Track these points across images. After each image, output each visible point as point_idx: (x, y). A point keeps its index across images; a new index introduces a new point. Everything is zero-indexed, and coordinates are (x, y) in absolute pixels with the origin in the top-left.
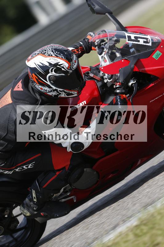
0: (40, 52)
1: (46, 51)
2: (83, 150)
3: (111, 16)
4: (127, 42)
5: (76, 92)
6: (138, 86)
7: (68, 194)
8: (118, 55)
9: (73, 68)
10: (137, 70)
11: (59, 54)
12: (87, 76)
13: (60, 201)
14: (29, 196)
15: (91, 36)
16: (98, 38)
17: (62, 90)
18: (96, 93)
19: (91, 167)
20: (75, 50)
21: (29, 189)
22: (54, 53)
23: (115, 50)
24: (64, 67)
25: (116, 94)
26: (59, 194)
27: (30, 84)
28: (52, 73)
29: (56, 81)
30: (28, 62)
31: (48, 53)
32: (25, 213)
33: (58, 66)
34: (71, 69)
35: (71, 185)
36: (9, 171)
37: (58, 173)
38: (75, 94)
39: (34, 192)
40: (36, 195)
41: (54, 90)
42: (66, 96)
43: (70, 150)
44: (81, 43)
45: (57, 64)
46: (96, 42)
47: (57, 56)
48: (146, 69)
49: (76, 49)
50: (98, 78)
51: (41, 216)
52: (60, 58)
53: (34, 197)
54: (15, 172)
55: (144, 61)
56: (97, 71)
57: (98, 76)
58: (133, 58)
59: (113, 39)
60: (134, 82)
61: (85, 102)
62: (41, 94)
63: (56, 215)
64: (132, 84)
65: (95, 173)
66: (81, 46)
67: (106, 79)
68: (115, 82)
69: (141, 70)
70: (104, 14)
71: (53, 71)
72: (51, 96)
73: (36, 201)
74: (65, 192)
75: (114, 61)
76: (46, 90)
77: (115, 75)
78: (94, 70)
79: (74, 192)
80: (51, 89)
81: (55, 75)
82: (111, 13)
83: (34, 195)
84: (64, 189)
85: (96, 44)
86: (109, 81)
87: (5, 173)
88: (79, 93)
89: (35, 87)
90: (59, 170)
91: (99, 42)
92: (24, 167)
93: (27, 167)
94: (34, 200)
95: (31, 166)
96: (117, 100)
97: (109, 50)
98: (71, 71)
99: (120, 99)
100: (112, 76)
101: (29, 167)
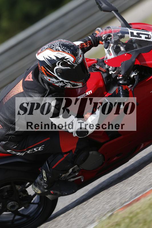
0: (49, 46)
1: (54, 45)
2: (88, 135)
3: (116, 13)
4: (130, 37)
5: (81, 84)
6: (139, 78)
7: (77, 174)
8: (122, 49)
9: (78, 62)
10: (138, 64)
11: (66, 49)
12: (94, 68)
13: (69, 180)
14: (40, 175)
15: (99, 31)
16: (105, 33)
17: (68, 81)
18: (101, 84)
19: (97, 150)
20: (84, 44)
21: (40, 169)
22: (61, 48)
23: (120, 44)
24: (70, 61)
25: (120, 85)
26: (68, 174)
27: (40, 75)
28: (59, 67)
29: (63, 74)
30: (37, 55)
31: (55, 48)
32: (37, 191)
33: (64, 60)
34: (76, 63)
35: (78, 166)
36: (21, 152)
37: (65, 156)
38: (80, 85)
39: (44, 172)
40: (46, 175)
41: (61, 82)
42: (72, 86)
43: (76, 135)
44: (90, 38)
45: (63, 58)
46: (103, 37)
47: (64, 51)
48: (147, 62)
49: (85, 42)
50: (103, 70)
51: (50, 194)
52: (66, 53)
53: (45, 177)
54: (26, 154)
55: (145, 55)
56: (103, 63)
57: (104, 68)
58: (134, 52)
59: (118, 35)
60: (135, 74)
61: (91, 91)
62: (49, 84)
63: (64, 193)
64: (134, 76)
65: (101, 155)
66: (89, 40)
67: (111, 71)
68: (118, 74)
69: (143, 63)
70: (111, 12)
71: (60, 64)
72: (58, 87)
73: (46, 180)
74: (74, 172)
75: (118, 55)
76: (54, 81)
77: (119, 68)
78: (101, 62)
79: (82, 172)
80: (58, 80)
81: (61, 68)
82: (116, 11)
83: (44, 175)
84: (73, 170)
85: (103, 39)
86: (113, 73)
87: (17, 154)
88: (84, 85)
89: (44, 78)
90: (66, 153)
91: (106, 37)
92: (35, 149)
93: (38, 149)
94: (45, 179)
95: (41, 149)
96: (120, 90)
97: (114, 45)
98: (76, 65)
99: (122, 89)
100: (116, 68)
101: (39, 150)
